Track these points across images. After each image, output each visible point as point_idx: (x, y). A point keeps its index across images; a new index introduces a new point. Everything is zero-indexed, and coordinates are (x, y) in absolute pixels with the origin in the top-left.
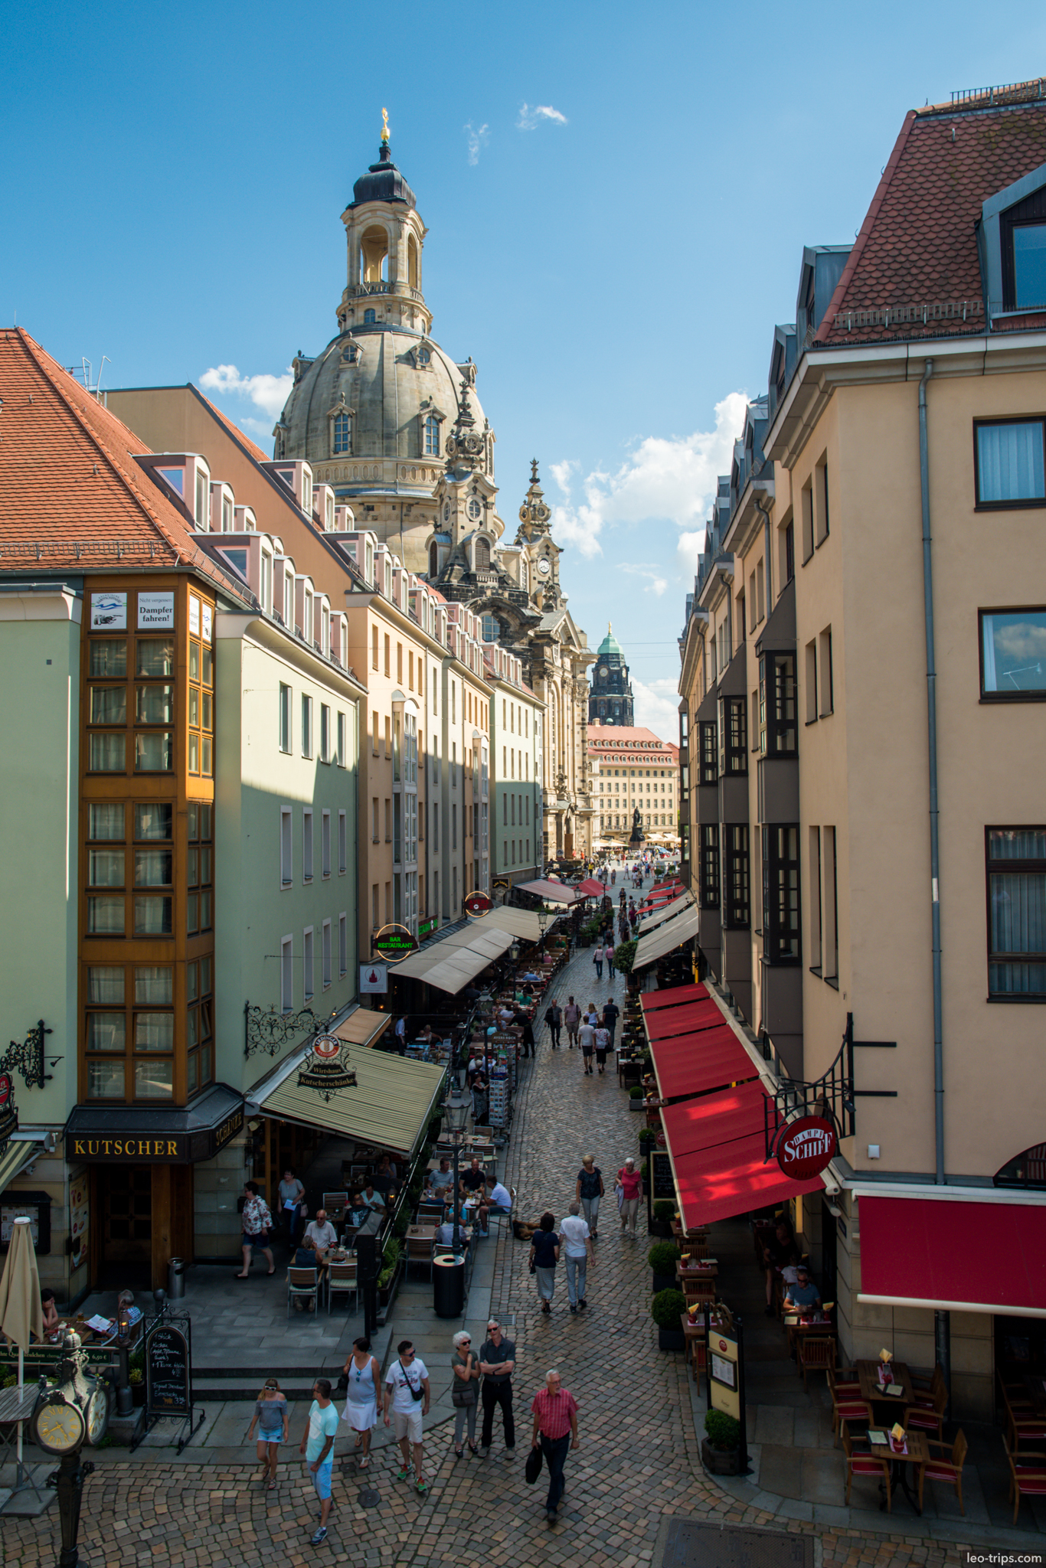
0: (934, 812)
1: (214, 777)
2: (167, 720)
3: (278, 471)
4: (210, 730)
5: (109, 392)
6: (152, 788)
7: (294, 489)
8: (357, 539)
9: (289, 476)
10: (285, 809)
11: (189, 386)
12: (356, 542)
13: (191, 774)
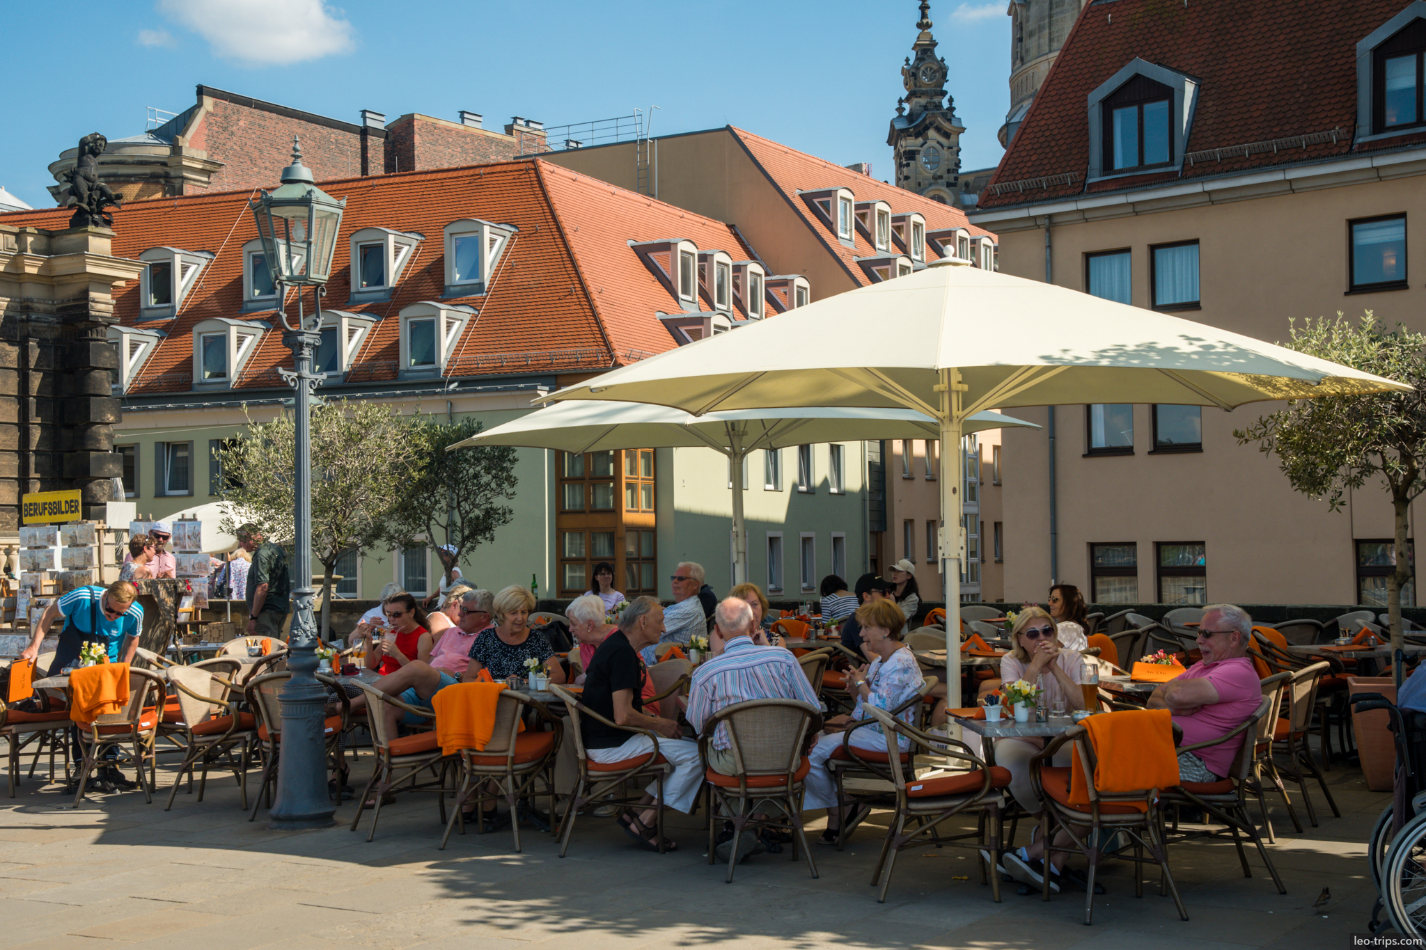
0: (1054, 533)
1: (656, 511)
2: (612, 474)
3: (816, 201)
4: (652, 477)
5: (659, 138)
6: (601, 521)
7: (831, 218)
8: (889, 264)
9: (826, 205)
10: (771, 534)
11: (728, 128)
12: (888, 267)
13: (627, 511)
